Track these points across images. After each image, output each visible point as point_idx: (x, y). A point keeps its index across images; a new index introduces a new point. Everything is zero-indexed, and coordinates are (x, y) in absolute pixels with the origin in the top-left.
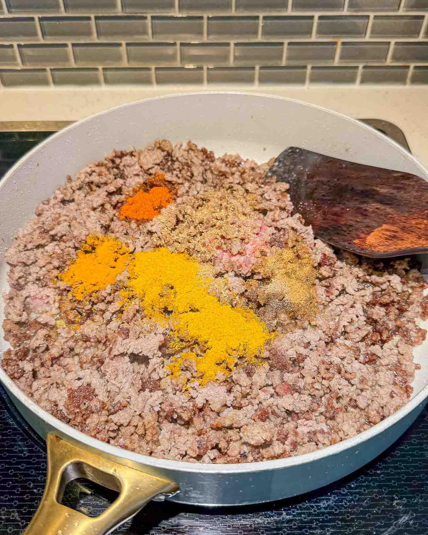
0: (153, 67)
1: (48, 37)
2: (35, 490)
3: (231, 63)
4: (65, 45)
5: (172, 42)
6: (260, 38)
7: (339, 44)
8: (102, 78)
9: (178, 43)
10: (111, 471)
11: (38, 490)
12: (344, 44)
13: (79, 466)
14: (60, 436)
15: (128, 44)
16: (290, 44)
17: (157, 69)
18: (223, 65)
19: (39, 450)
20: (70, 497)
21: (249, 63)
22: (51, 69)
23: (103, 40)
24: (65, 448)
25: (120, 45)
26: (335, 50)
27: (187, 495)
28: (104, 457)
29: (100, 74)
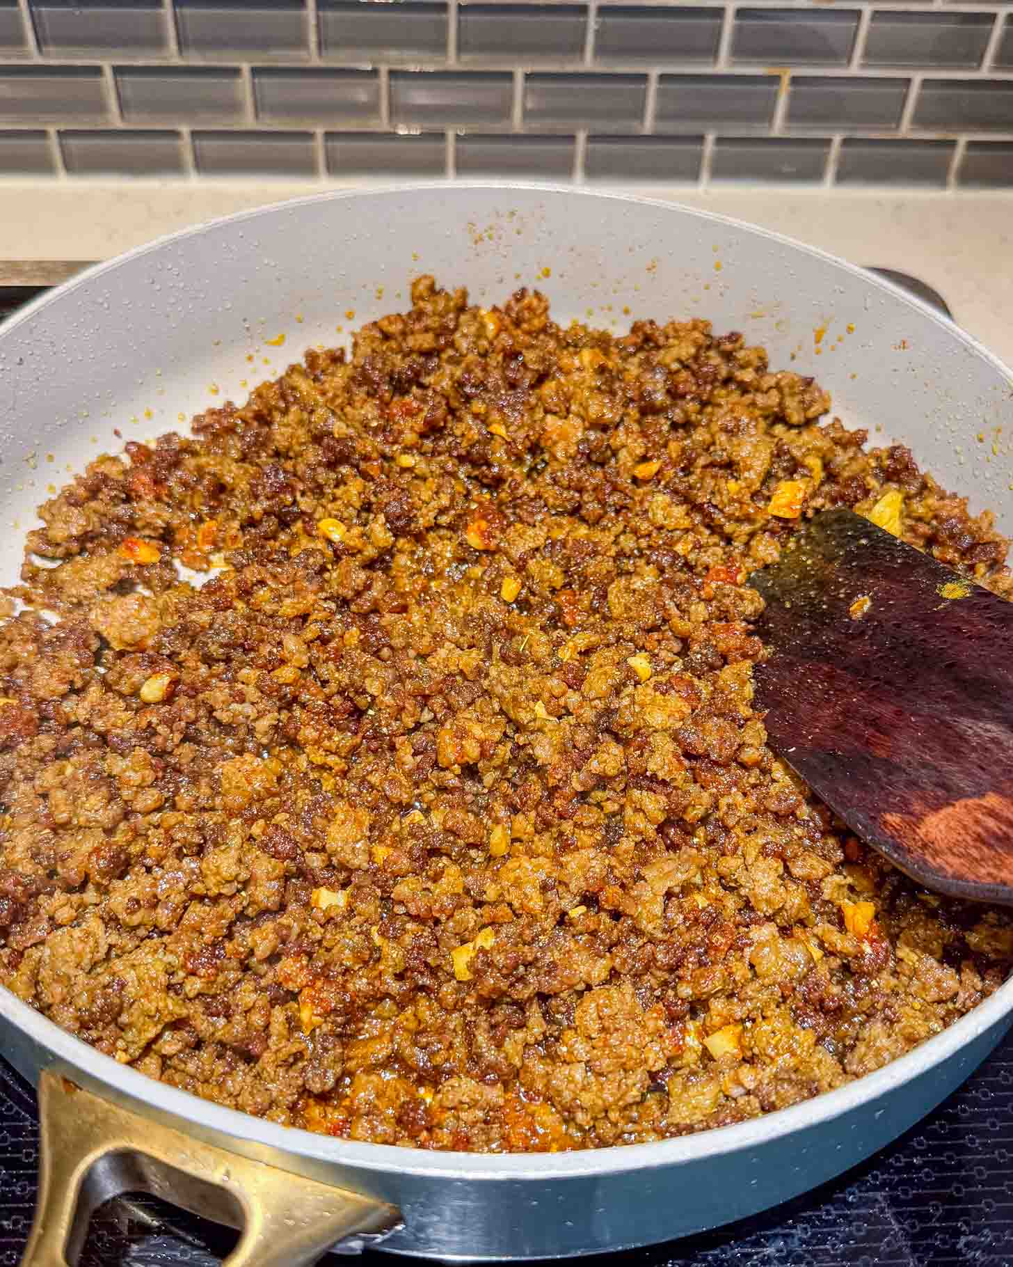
0: (320, 131)
1: (52, 49)
2: (5, 1223)
3: (517, 123)
4: (97, 71)
5: (369, 68)
6: (589, 63)
7: (786, 80)
8: (188, 157)
9: (384, 69)
10: (215, 1176)
11: (16, 1223)
12: (795, 80)
13: (127, 1162)
14: (75, 1079)
15: (255, 72)
16: (663, 78)
17: (329, 135)
18: (497, 127)
19: (18, 1113)
20: (100, 1238)
21: (559, 126)
22: (59, 132)
23: (195, 59)
24: (89, 1112)
25: (236, 72)
26: (775, 95)
27: (422, 1236)
28: (196, 1138)
29: (185, 146)
